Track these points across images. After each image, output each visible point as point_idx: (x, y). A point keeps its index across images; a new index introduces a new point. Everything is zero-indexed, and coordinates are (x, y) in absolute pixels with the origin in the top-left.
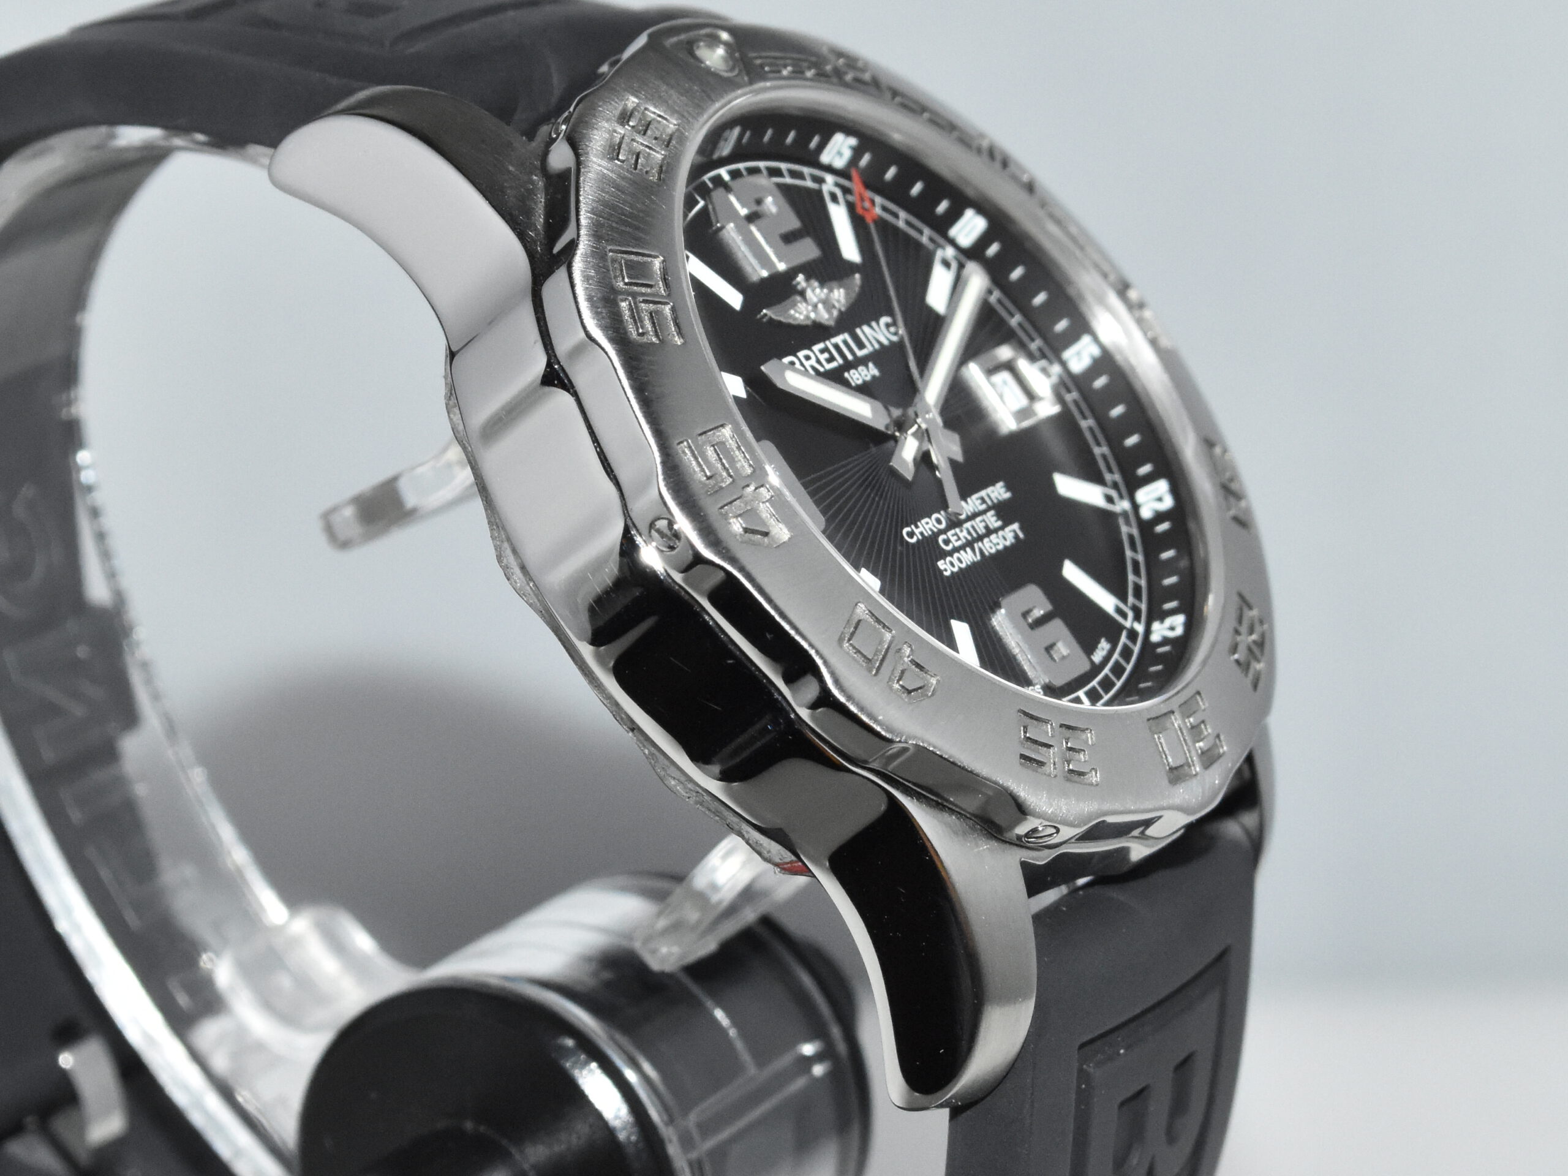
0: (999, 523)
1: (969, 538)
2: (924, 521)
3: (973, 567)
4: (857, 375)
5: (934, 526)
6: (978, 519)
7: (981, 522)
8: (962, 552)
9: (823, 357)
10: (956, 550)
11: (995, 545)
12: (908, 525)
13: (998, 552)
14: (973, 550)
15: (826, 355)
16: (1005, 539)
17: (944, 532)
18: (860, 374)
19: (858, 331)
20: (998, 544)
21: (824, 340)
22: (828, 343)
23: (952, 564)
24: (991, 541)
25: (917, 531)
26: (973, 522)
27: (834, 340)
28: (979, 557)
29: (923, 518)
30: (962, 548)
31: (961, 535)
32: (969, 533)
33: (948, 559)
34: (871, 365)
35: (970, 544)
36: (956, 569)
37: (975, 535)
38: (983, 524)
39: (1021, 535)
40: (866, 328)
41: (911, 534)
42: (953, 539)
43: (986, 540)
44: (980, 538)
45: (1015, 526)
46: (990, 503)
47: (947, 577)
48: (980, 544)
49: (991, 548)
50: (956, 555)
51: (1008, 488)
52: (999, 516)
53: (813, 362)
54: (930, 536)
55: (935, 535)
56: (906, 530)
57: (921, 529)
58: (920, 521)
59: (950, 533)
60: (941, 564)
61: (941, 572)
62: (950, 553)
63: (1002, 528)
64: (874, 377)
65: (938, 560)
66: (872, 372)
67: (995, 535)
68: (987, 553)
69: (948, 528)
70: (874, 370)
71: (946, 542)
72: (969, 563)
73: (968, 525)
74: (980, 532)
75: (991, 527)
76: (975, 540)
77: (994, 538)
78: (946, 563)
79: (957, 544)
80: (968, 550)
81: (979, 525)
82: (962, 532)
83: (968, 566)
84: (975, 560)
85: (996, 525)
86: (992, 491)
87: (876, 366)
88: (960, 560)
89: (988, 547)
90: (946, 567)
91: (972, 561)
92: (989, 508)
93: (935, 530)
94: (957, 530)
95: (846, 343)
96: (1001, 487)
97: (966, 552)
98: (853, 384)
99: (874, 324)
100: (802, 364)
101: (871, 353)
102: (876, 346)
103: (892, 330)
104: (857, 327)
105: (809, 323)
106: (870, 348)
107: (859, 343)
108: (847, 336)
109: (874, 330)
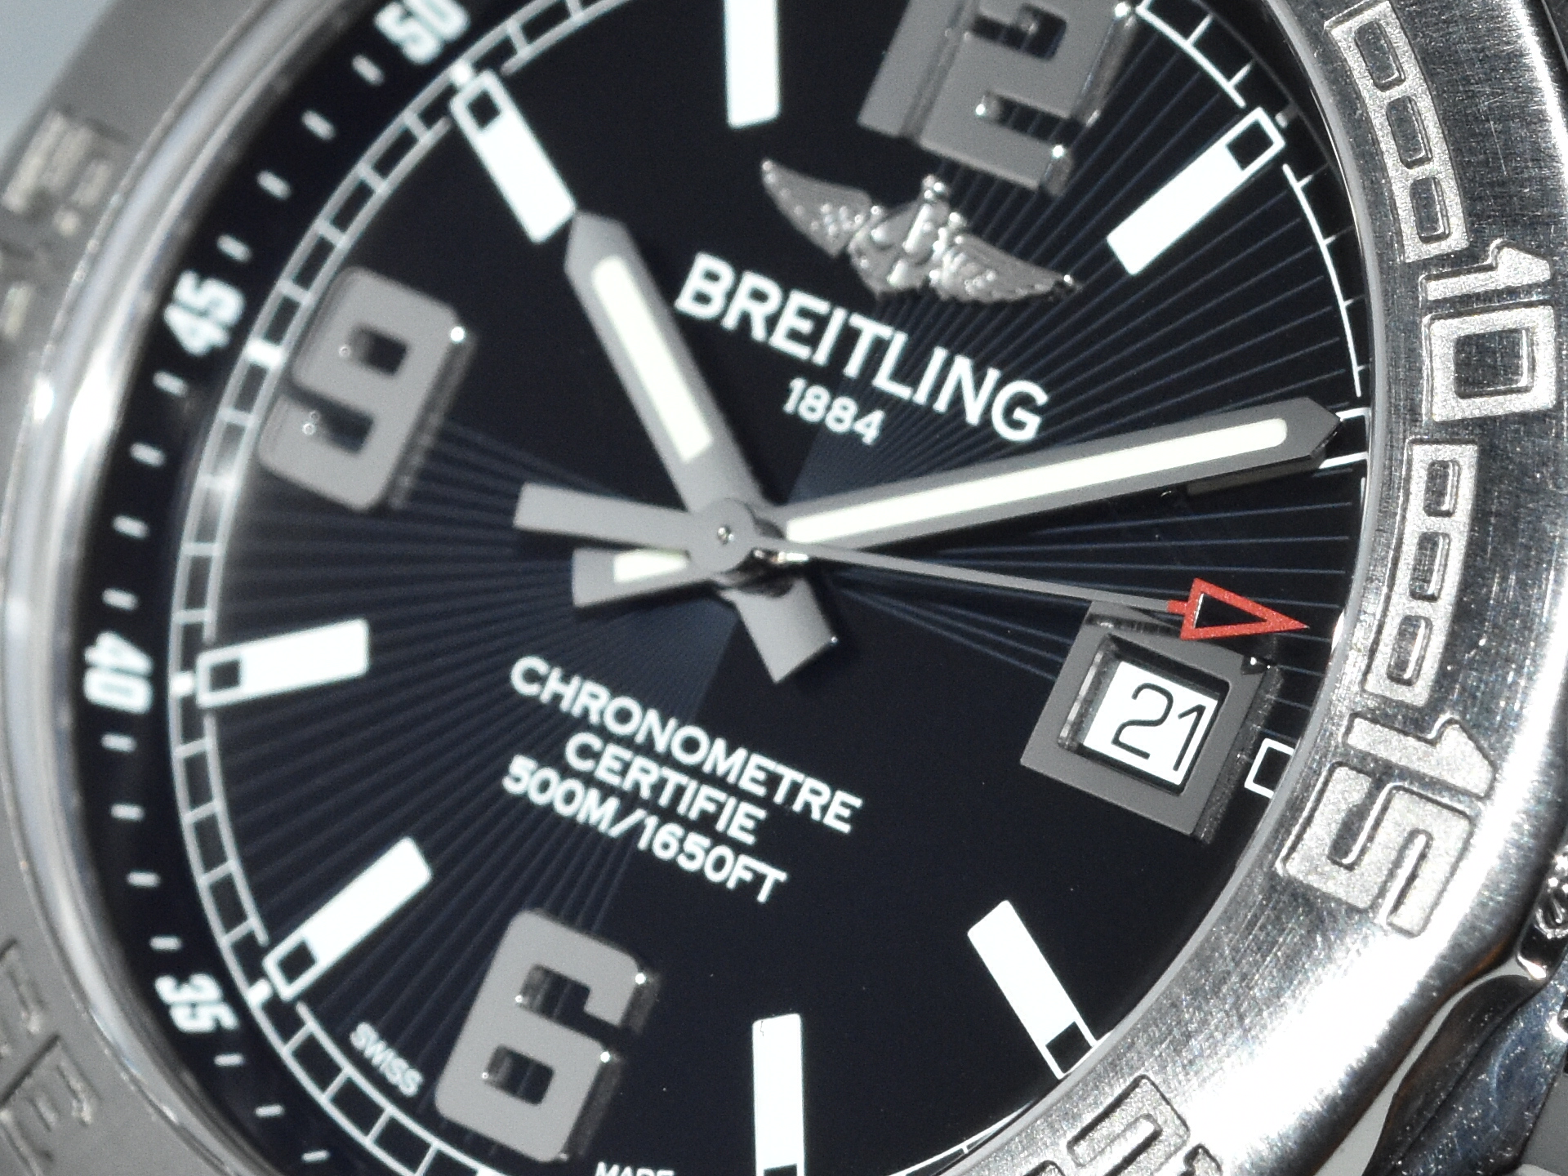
0: (749, 839)
1: (645, 793)
2: (590, 687)
3: (587, 833)
4: (821, 406)
5: (602, 714)
6: (707, 790)
7: (710, 799)
8: (594, 793)
10: (589, 780)
11: (681, 850)
12: (552, 661)
13: (672, 865)
14: (620, 816)
15: (806, 326)
16: (719, 864)
17: (607, 737)
18: (829, 408)
19: (939, 355)
20: (691, 857)
21: (836, 301)
22: (839, 315)
23: (544, 786)
24: (682, 841)
25: (554, 685)
26: (692, 785)
27: (857, 321)
28: (616, 831)
29: (599, 680)
30: (607, 791)
31: (633, 774)
32: (658, 789)
33: (550, 774)
34: (877, 417)
35: (630, 801)
36: (539, 799)
37: (664, 800)
38: (711, 808)
39: (763, 896)
40: (963, 367)
41: (532, 676)
42: (609, 761)
43: (675, 829)
44: (668, 815)
45: (775, 875)
46: (779, 797)
47: (502, 792)
48: (652, 821)
49: (666, 846)
50: (575, 785)
51: (856, 818)
52: (760, 828)
53: (759, 314)
54: (568, 716)
55: (582, 723)
56: (533, 662)
57: (568, 691)
58: (586, 677)
59: (613, 750)
60: (521, 765)
61: (504, 771)
62: (566, 772)
63: (739, 848)
64: (853, 437)
65: (527, 752)
66: (860, 427)
67: (706, 842)
68: (642, 844)
69: (627, 742)
70: (870, 428)
71: (585, 752)
72: (581, 818)
73: (674, 778)
74: (682, 809)
75: (720, 826)
76: (652, 807)
77: (697, 842)
78: (533, 773)
79: (602, 774)
80: (613, 804)
81: (700, 800)
82: (644, 774)
83: (572, 821)
84: (603, 827)
85: (734, 832)
86: (816, 792)
87: (885, 428)
88: (569, 798)
89: (663, 841)
90: (525, 777)
91: (593, 820)
92: (764, 802)
93: (594, 718)
94: (640, 762)
95: (879, 347)
96: (844, 805)
97: (603, 800)
98: (789, 407)
99: (993, 375)
100: (730, 296)
101: (910, 403)
102: (941, 405)
103: (1020, 414)
104: (946, 345)
105: (833, 249)
106: (921, 397)
107: (909, 371)
108: (899, 341)
109: (978, 383)
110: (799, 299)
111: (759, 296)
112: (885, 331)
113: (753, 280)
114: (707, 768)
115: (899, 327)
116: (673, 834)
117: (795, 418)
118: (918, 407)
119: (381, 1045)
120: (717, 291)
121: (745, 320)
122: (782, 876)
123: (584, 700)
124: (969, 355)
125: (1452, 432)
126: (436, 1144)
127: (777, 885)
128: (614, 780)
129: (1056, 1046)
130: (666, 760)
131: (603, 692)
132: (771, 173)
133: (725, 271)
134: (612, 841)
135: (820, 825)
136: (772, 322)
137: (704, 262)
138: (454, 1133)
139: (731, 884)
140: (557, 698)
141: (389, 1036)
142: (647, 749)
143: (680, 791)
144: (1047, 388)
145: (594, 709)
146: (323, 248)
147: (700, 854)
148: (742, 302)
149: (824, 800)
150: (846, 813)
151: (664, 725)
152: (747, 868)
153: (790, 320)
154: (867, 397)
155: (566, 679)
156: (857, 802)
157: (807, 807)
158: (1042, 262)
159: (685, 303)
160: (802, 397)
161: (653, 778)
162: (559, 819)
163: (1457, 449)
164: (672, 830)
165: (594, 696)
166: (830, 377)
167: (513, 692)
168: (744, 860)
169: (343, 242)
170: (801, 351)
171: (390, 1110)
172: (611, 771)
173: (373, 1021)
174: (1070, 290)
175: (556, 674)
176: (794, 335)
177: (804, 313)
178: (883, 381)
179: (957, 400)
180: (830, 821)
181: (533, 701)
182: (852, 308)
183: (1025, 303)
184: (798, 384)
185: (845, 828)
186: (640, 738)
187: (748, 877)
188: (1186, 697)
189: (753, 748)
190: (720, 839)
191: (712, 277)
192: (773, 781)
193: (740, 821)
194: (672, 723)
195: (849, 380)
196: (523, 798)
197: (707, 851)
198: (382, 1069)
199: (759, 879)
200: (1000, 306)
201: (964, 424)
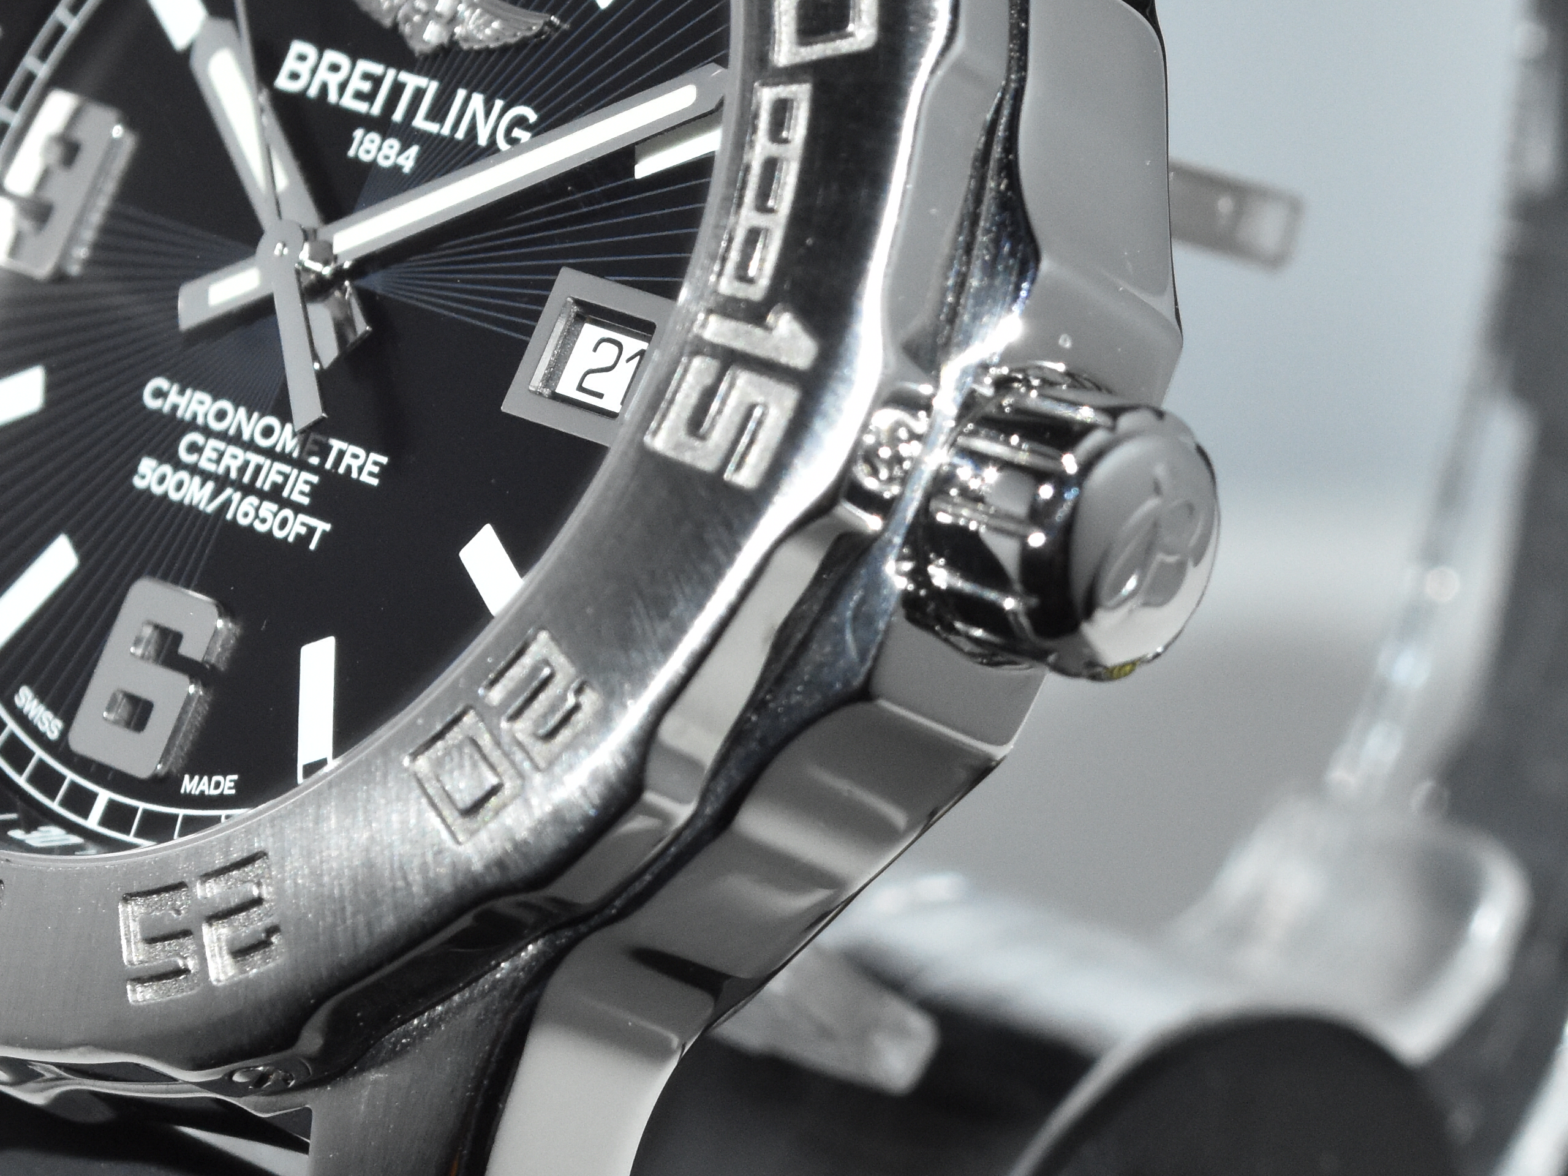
0: (305, 501)
1: (233, 475)
2: (200, 395)
3: (190, 512)
4: (373, 148)
5: (206, 415)
6: (279, 466)
7: (280, 473)
8: (197, 480)
9: (358, 84)
10: (194, 470)
11: (257, 516)
12: (172, 379)
13: (250, 528)
14: (215, 495)
15: (366, 87)
16: (283, 523)
17: (207, 432)
18: (380, 149)
19: (461, 94)
20: (264, 521)
21: (388, 64)
22: (391, 73)
23: (162, 480)
24: (257, 509)
25: (173, 397)
26: (267, 463)
27: (404, 76)
28: (210, 509)
29: (205, 389)
30: (206, 476)
31: (226, 460)
32: (242, 470)
33: (167, 469)
34: (414, 150)
35: (222, 482)
36: (157, 490)
37: (246, 479)
38: (280, 479)
39: (312, 546)
40: (478, 100)
41: (159, 394)
42: (209, 453)
43: (253, 500)
44: (248, 490)
45: (322, 526)
46: (328, 465)
47: (132, 487)
48: (237, 496)
49: (246, 515)
50: (184, 475)
51: (384, 473)
52: (315, 492)
53: (334, 81)
54: (182, 420)
55: (191, 426)
56: (159, 382)
57: (182, 402)
58: (196, 388)
59: (213, 443)
60: (146, 465)
61: (134, 471)
62: (178, 465)
63: (298, 509)
64: (397, 168)
65: (150, 454)
66: (401, 161)
67: (274, 507)
68: (229, 516)
69: (223, 436)
70: (408, 161)
71: (194, 448)
72: (187, 501)
73: (255, 459)
74: (258, 484)
75: (285, 494)
77: (268, 508)
78: (154, 470)
79: (205, 464)
80: (210, 486)
81: (272, 474)
82: (234, 459)
83: (181, 503)
84: (201, 507)
85: (296, 497)
86: (355, 456)
87: (419, 160)
88: (179, 486)
89: (244, 511)
90: (148, 473)
91: (195, 502)
92: (318, 470)
93: (200, 420)
94: (232, 450)
96: (376, 463)
97: (203, 484)
98: (351, 153)
99: (499, 104)
100: (314, 71)
101: (439, 134)
102: (460, 135)
103: (517, 133)
104: (465, 87)
105: (387, 22)
106: (446, 131)
107: (438, 113)
108: (433, 87)
109: (488, 114)
111: (335, 68)
112: (421, 81)
113: (332, 56)
114: (278, 449)
115: (433, 77)
116: (252, 505)
117: (356, 160)
118: (444, 138)
119: (36, 702)
120: (304, 69)
121: (324, 89)
122: (327, 527)
123: (194, 406)
124: (483, 92)
125: (792, 74)
126: (70, 776)
127: (324, 534)
128: (211, 467)
130: (250, 446)
131: (206, 398)
133: (310, 50)
134: (207, 516)
135: (358, 481)
137: (298, 47)
138: (83, 766)
139: (291, 539)
140: (175, 408)
141: (41, 695)
142: (235, 440)
143: (258, 469)
144: (536, 109)
145: (201, 411)
146: (30, 78)
147: (270, 518)
148: (323, 74)
149: (360, 462)
150: (376, 470)
151: (249, 418)
152: (303, 524)
154: (407, 135)
155: (182, 392)
156: (384, 460)
157: (349, 468)
158: (539, 8)
159: (282, 82)
160: (361, 143)
161: (239, 462)
162: (171, 503)
163: (794, 88)
164: (251, 502)
165: (201, 403)
167: (144, 407)
168: (302, 518)
169: (43, 71)
170: (361, 107)
171: (39, 753)
172: (210, 460)
173: (29, 683)
174: (556, 28)
175: (175, 388)
176: (359, 95)
177: (367, 76)
179: (472, 129)
180: (365, 478)
181: (158, 412)
182: (400, 68)
183: (523, 43)
184: (358, 133)
185: (375, 482)
186: (232, 432)
187: (303, 531)
188: (633, 345)
190: (286, 503)
191: (302, 58)
193: (300, 487)
194: (256, 415)
195: (396, 124)
196: (147, 492)
197: (275, 515)
198: (35, 721)
199: (311, 531)
200: (505, 49)
201: (477, 146)
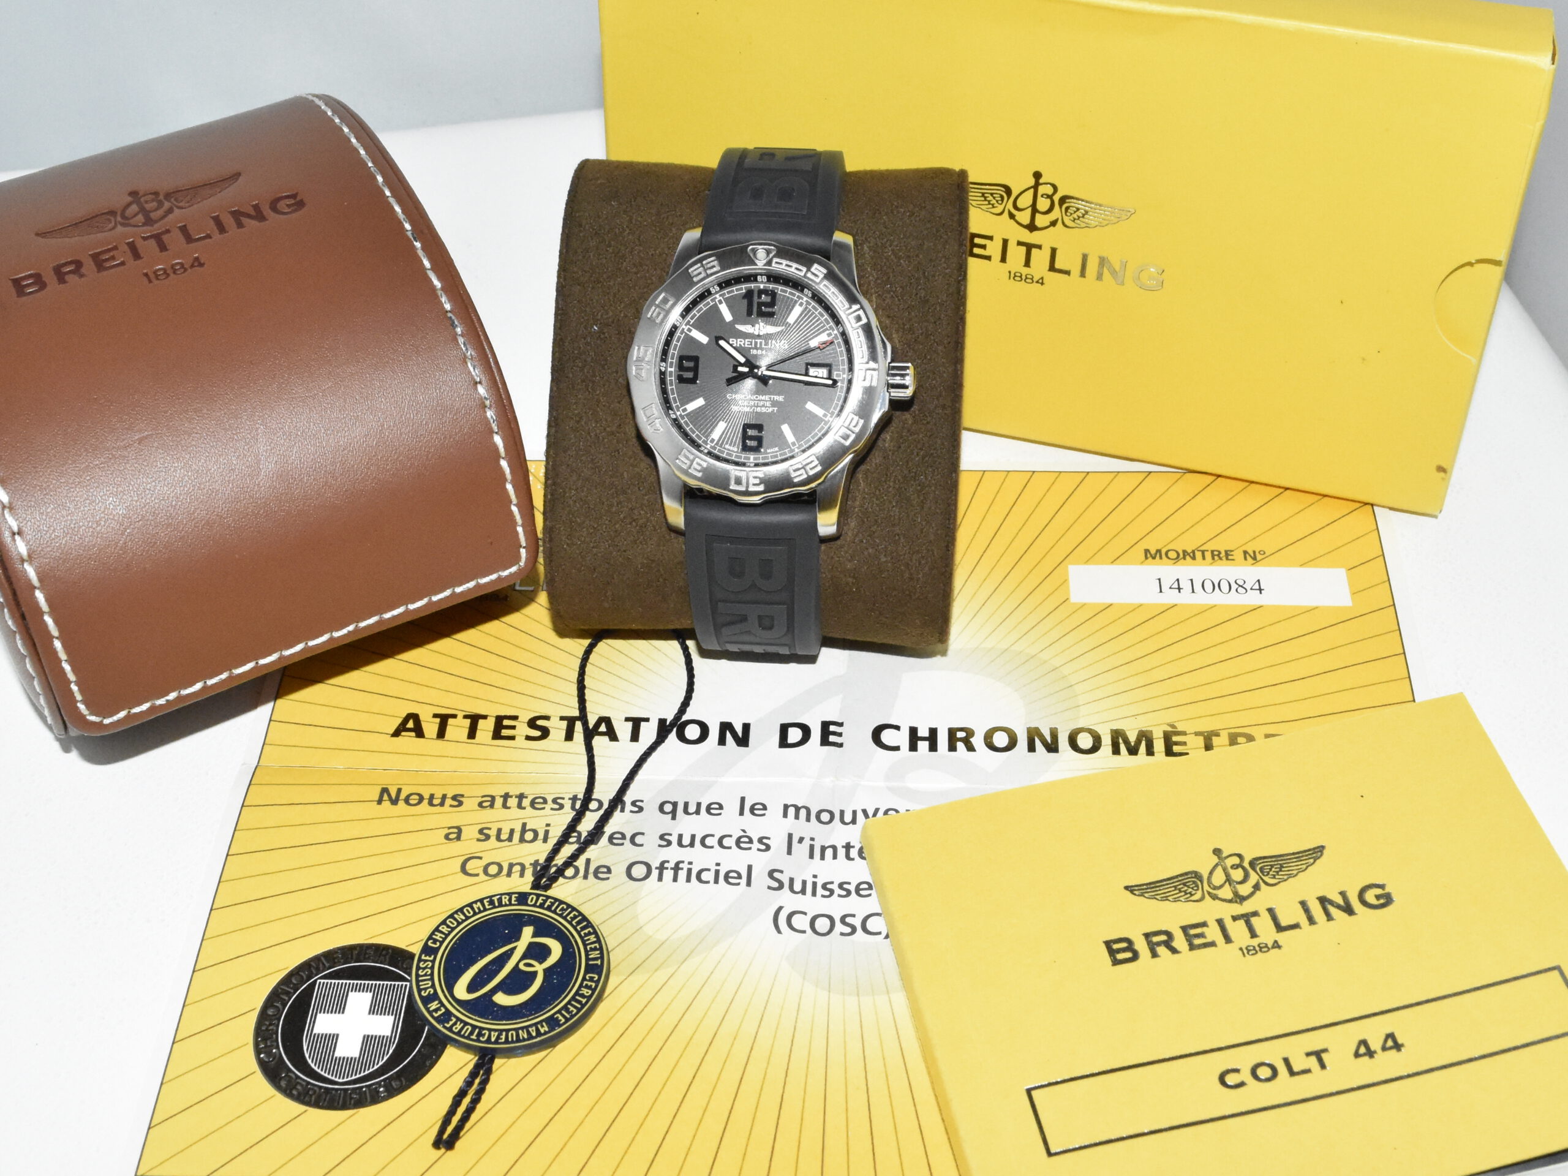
13: (761, 412)
35: (751, 407)
76: (754, 406)
77: (763, 408)
80: (748, 408)
81: (761, 403)
89: (759, 410)
92: (770, 401)
95: (761, 343)
107: (766, 344)
110: (747, 340)
113: (739, 340)
129: (823, 416)
132: (738, 326)
136: (744, 344)
148: (739, 343)
153: (746, 343)
164: (759, 408)
166: (756, 348)
178: (763, 346)
189: (766, 395)
192: (770, 398)
193: (768, 404)
